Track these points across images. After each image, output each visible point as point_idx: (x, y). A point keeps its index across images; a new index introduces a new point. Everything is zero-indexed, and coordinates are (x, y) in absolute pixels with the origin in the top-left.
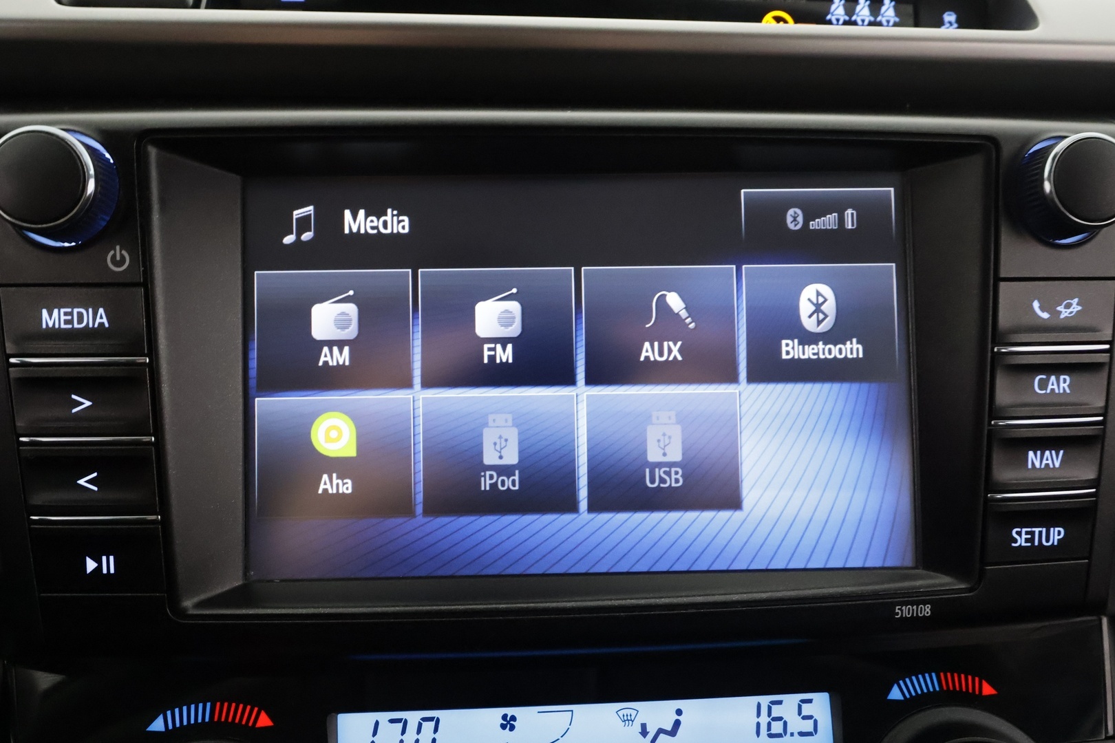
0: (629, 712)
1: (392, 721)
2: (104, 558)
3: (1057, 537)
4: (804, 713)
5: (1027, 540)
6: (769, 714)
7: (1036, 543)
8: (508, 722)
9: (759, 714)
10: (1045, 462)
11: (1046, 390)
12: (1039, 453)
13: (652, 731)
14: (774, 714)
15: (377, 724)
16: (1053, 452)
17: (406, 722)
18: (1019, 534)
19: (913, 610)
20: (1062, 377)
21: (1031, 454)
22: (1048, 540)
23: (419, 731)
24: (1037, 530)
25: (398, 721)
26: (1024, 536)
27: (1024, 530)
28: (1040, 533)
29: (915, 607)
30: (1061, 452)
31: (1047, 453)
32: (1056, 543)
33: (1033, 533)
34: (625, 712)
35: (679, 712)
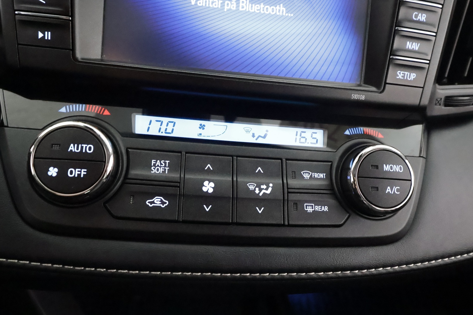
0: (248, 129)
1: (157, 121)
2: (46, 33)
3: (413, 77)
4: (313, 137)
5: (402, 76)
6: (300, 136)
7: (405, 78)
8: (202, 127)
9: (297, 135)
10: (413, 47)
11: (417, 18)
12: (411, 43)
13: (256, 136)
14: (302, 136)
15: (151, 121)
16: (416, 43)
17: (162, 122)
18: (400, 73)
19: (358, 96)
20: (423, 15)
21: (408, 43)
22: (409, 78)
23: (167, 125)
24: (406, 73)
25: (160, 121)
26: (401, 75)
27: (402, 72)
28: (407, 74)
29: (359, 95)
30: (419, 44)
31: (414, 43)
32: (412, 79)
33: (405, 74)
34: (247, 129)
35: (267, 131)
